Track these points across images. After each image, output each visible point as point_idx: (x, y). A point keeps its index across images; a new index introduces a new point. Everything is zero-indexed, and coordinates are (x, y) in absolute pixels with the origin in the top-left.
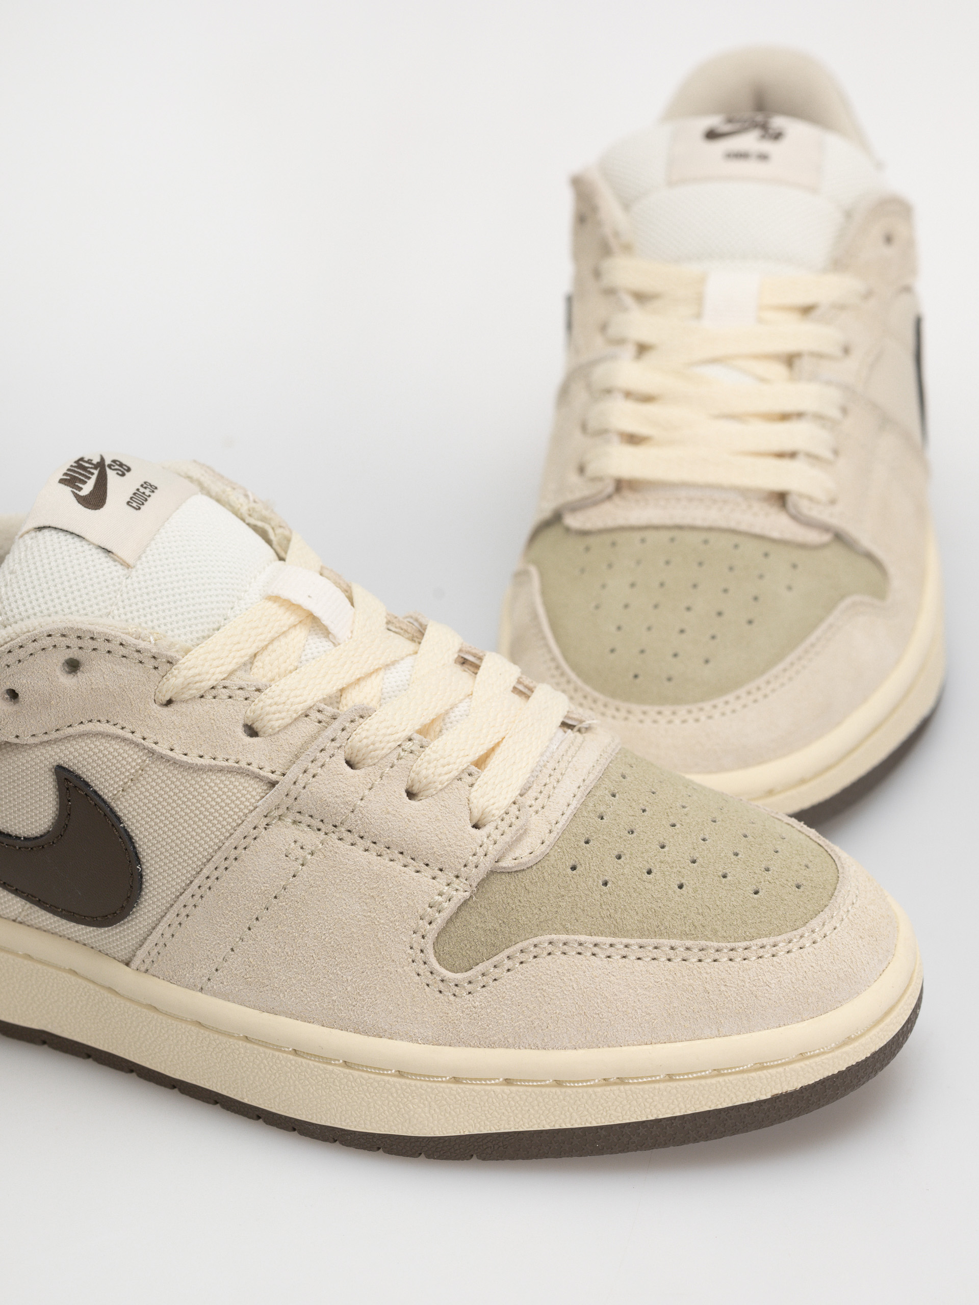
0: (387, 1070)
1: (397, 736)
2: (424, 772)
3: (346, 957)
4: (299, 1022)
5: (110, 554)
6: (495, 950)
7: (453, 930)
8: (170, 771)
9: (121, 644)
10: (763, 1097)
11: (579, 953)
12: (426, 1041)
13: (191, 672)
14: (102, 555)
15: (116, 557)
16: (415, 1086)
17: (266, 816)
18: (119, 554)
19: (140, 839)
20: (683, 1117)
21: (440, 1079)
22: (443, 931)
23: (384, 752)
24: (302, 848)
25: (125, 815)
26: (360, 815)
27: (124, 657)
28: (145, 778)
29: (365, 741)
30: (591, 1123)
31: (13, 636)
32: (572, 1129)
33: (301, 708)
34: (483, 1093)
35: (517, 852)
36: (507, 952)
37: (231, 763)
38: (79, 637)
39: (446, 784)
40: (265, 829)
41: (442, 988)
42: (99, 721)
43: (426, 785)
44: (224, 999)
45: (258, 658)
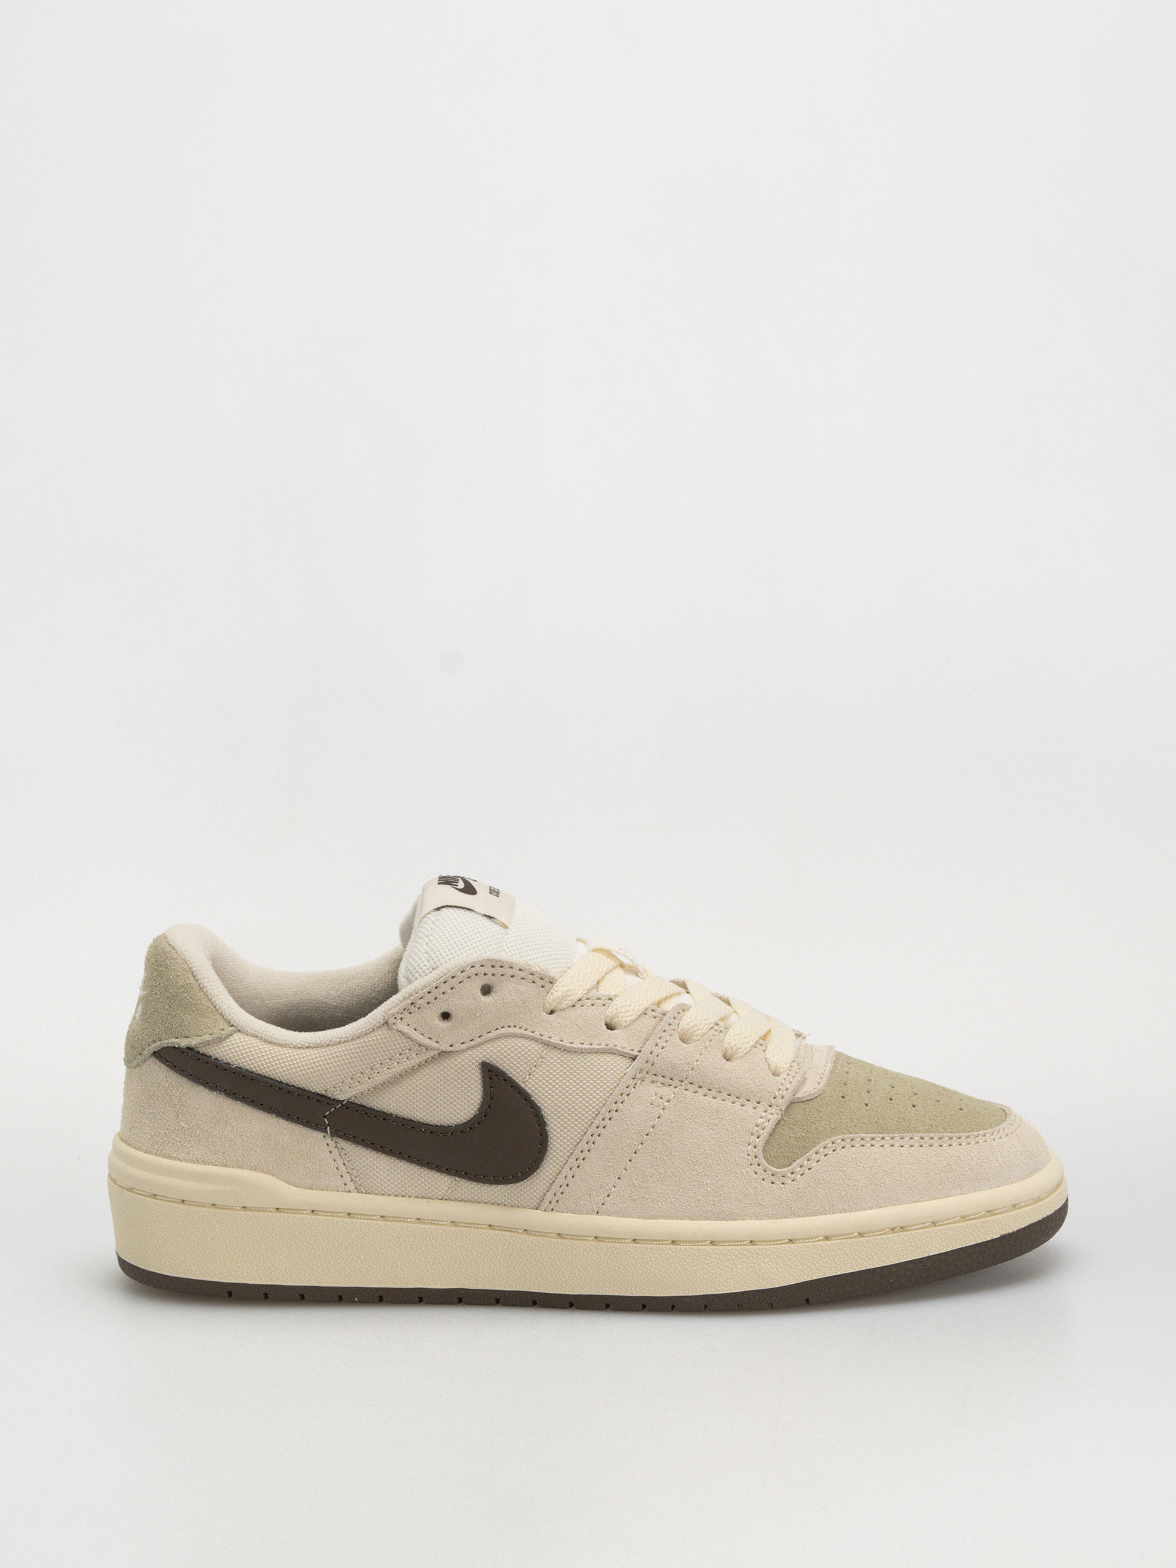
0: (743, 1241)
1: (710, 1021)
2: (733, 1043)
3: (704, 1168)
4: (674, 1221)
5: (493, 919)
6: (804, 1149)
7: (773, 1141)
8: (562, 1056)
9: (520, 970)
10: (995, 1237)
11: (863, 1146)
12: (769, 1218)
13: (565, 989)
14: (487, 920)
15: (497, 922)
16: (766, 1249)
17: (634, 1079)
18: (500, 919)
19: (546, 1107)
20: (946, 1253)
21: (781, 1242)
22: (767, 1142)
23: (703, 1031)
24: (661, 1098)
25: (533, 1091)
26: (699, 1071)
27: (522, 979)
28: (545, 1063)
29: (691, 1024)
30: (886, 1263)
31: (445, 971)
32: (873, 1269)
33: (641, 1009)
34: (812, 1247)
35: (805, 1089)
36: (815, 1149)
37: (603, 1046)
38: (492, 966)
39: (748, 1050)
40: (634, 1088)
41: (774, 1181)
42: (509, 1026)
43: (737, 1050)
44: (616, 1216)
45: (601, 984)
